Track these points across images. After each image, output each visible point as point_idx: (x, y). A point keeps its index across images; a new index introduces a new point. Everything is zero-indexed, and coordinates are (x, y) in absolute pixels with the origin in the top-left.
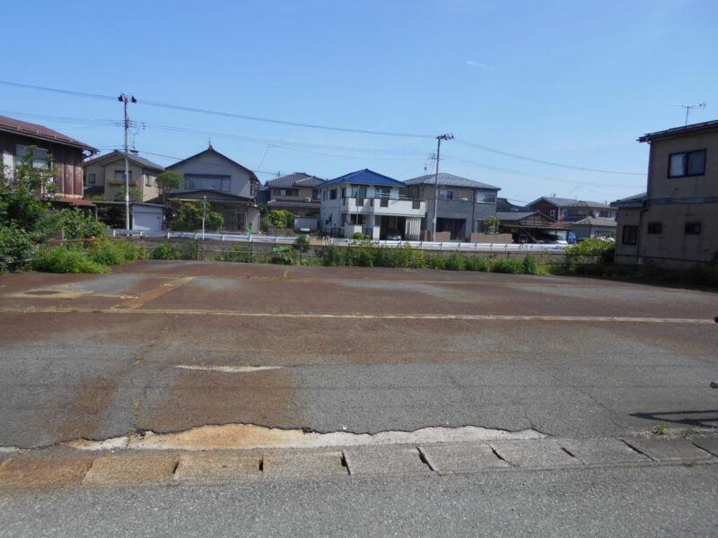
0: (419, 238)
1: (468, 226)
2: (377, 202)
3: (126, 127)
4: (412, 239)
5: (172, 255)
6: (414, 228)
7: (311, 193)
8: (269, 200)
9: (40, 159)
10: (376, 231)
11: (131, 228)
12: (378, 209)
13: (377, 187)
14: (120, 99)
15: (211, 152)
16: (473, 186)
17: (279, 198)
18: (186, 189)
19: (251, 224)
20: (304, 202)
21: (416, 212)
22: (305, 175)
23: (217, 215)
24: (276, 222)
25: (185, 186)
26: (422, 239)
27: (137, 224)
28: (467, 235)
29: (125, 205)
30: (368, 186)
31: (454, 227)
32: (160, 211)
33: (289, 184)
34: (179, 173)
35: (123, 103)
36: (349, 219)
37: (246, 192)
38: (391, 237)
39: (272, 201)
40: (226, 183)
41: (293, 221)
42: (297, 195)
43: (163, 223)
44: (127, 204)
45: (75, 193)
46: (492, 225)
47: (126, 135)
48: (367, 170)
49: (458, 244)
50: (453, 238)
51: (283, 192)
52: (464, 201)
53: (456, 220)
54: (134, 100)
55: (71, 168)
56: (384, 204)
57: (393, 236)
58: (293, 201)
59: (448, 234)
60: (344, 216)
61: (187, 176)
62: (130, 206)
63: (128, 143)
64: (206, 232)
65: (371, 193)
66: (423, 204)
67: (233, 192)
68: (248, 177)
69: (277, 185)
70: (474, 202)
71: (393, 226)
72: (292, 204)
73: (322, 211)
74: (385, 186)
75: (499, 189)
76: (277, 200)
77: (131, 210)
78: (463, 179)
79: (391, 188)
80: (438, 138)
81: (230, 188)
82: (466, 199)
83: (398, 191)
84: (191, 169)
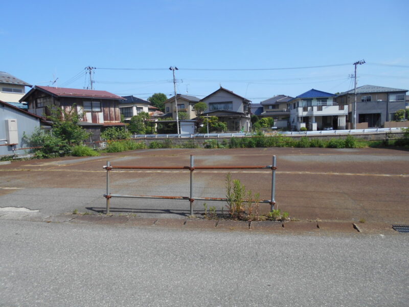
0: (345, 128)
1: (383, 118)
2: (315, 108)
3: (174, 83)
4: (341, 128)
5: (158, 146)
6: (342, 122)
7: (286, 106)
8: (263, 112)
9: (96, 107)
10: (315, 126)
11: (180, 133)
12: (316, 113)
13: (318, 99)
14: (170, 69)
15: (222, 90)
16: (386, 91)
17: (268, 110)
18: (210, 110)
19: (243, 127)
20: (282, 111)
21: (342, 112)
22: (283, 96)
23: (221, 123)
24: (263, 124)
25: (210, 109)
26: (347, 128)
27: (183, 131)
28: (382, 124)
29: (176, 122)
30: (312, 99)
31: (372, 120)
32: (193, 123)
33: (273, 102)
34: (206, 103)
35: (172, 71)
36: (300, 120)
37: (241, 109)
38: (326, 129)
39: (264, 113)
40: (230, 105)
41: (273, 123)
42: (278, 108)
43: (195, 129)
44: (178, 121)
45: (116, 120)
46: (402, 115)
47: (175, 86)
48: (313, 90)
49: (376, 129)
50: (370, 126)
51: (271, 107)
52: (379, 102)
53: (374, 114)
54: (177, 69)
55: (112, 109)
56: (320, 109)
57: (327, 128)
58: (276, 112)
59: (366, 124)
60: (298, 117)
61: (210, 104)
62: (179, 122)
63: (176, 91)
64: (209, 133)
65: (314, 103)
66: (346, 107)
67: (234, 110)
68: (241, 101)
69: (268, 103)
70: (387, 101)
71: (330, 122)
72: (274, 113)
73: (291, 116)
74: (323, 98)
75: (407, 91)
76: (267, 112)
77: (179, 123)
78: (380, 87)
79: (327, 98)
80: (355, 64)
81: (232, 108)
82: (381, 100)
83: (332, 100)
84: (212, 100)
